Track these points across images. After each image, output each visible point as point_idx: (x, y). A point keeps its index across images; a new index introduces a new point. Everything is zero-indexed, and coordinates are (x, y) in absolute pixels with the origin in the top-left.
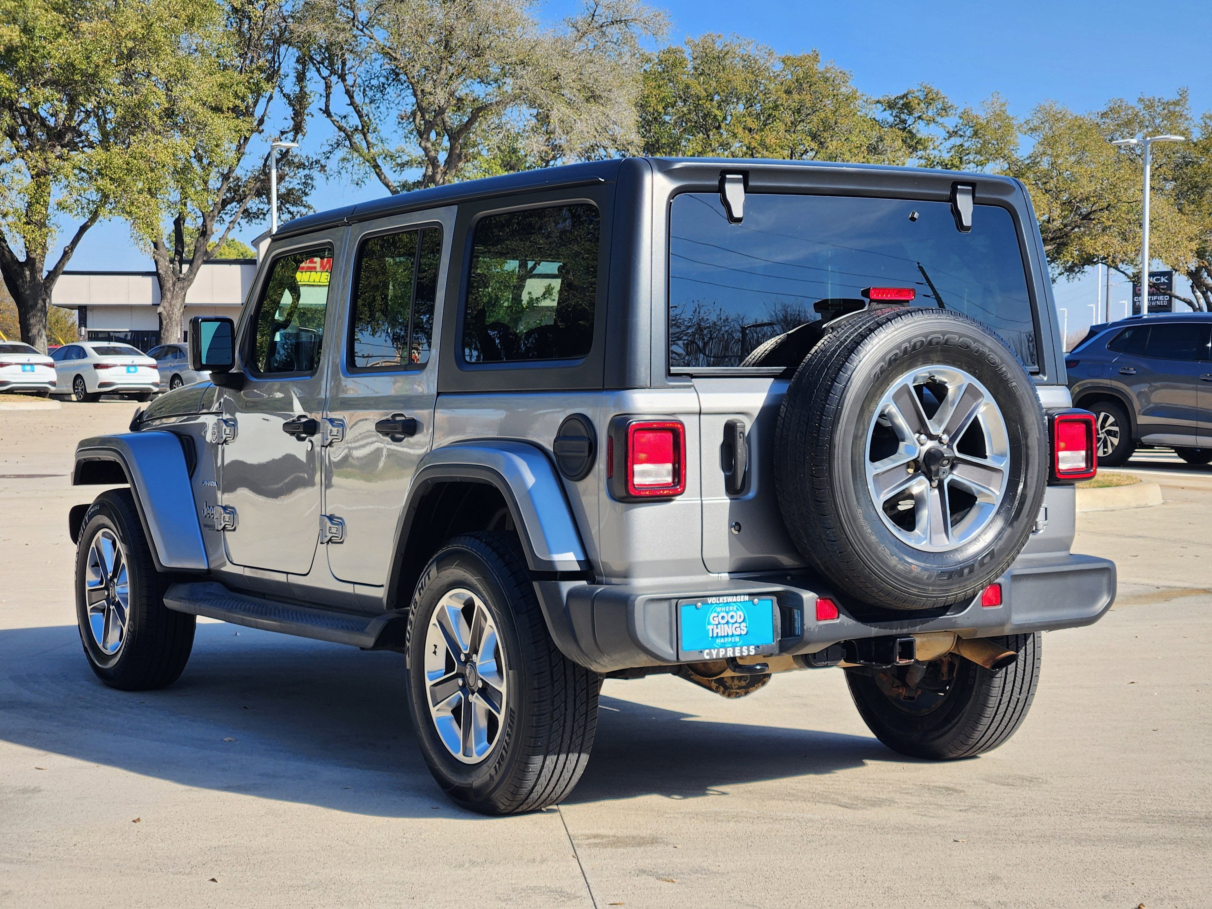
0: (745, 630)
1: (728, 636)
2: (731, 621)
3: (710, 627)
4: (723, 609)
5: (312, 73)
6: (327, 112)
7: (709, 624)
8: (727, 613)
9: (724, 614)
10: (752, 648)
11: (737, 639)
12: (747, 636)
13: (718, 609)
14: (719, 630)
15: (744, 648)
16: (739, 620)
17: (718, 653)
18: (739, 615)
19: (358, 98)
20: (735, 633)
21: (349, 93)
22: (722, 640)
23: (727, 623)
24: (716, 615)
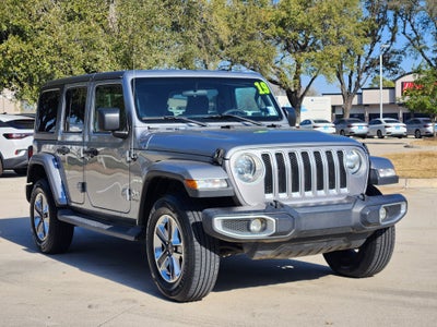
5: (399, 19)
6: (404, 33)
19: (416, 27)
21: (412, 26)
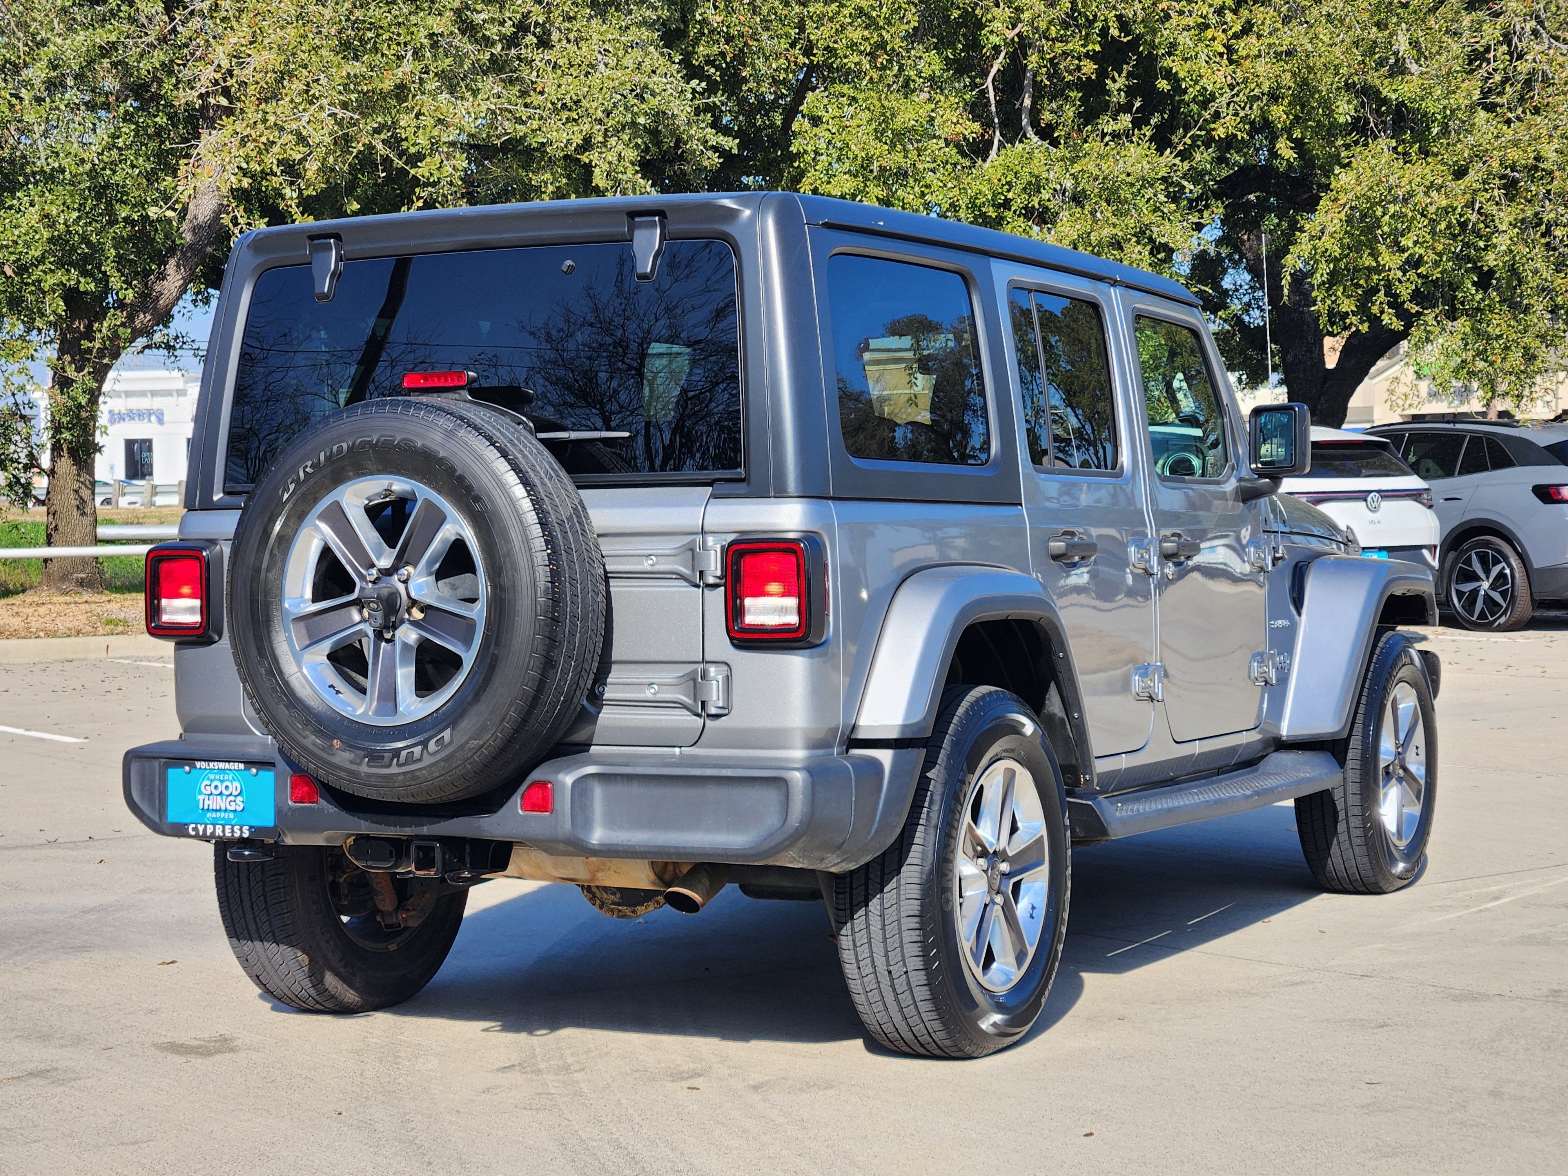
0: (242, 805)
1: (220, 810)
2: (225, 792)
3: (201, 797)
4: (217, 777)
7: (200, 793)
8: (222, 781)
9: (218, 784)
10: (245, 829)
11: (231, 815)
12: (243, 814)
13: (212, 776)
14: (210, 802)
15: (236, 828)
16: (235, 793)
17: (205, 830)
18: (235, 786)
20: (229, 808)
22: (214, 815)
23: (221, 794)
24: (208, 783)
